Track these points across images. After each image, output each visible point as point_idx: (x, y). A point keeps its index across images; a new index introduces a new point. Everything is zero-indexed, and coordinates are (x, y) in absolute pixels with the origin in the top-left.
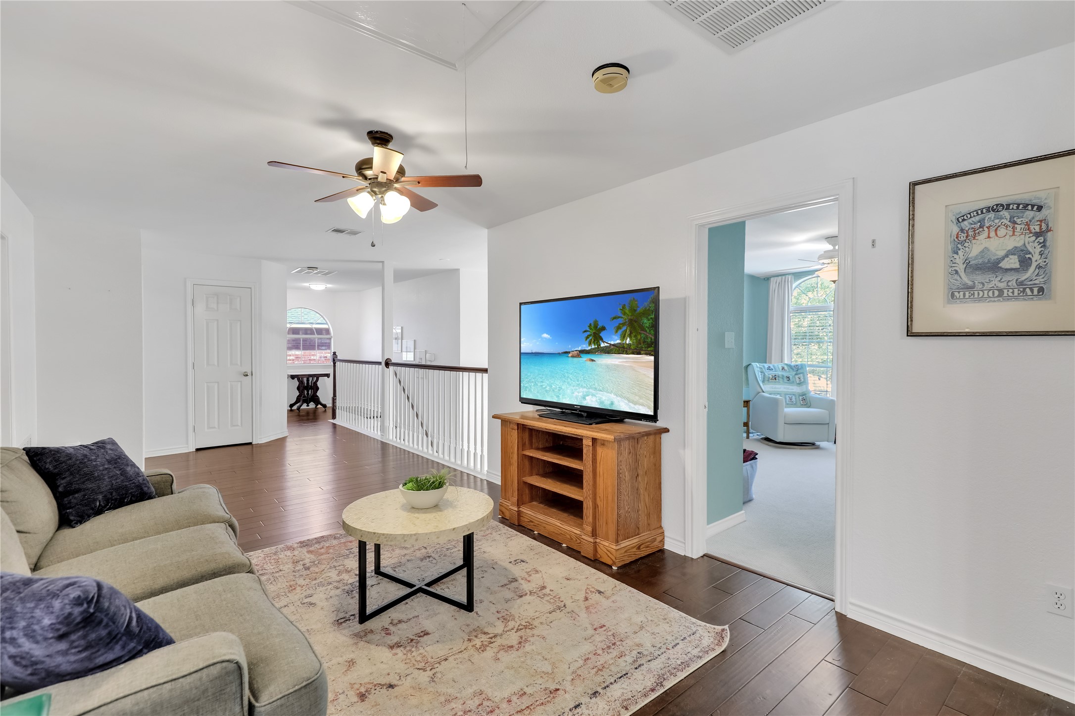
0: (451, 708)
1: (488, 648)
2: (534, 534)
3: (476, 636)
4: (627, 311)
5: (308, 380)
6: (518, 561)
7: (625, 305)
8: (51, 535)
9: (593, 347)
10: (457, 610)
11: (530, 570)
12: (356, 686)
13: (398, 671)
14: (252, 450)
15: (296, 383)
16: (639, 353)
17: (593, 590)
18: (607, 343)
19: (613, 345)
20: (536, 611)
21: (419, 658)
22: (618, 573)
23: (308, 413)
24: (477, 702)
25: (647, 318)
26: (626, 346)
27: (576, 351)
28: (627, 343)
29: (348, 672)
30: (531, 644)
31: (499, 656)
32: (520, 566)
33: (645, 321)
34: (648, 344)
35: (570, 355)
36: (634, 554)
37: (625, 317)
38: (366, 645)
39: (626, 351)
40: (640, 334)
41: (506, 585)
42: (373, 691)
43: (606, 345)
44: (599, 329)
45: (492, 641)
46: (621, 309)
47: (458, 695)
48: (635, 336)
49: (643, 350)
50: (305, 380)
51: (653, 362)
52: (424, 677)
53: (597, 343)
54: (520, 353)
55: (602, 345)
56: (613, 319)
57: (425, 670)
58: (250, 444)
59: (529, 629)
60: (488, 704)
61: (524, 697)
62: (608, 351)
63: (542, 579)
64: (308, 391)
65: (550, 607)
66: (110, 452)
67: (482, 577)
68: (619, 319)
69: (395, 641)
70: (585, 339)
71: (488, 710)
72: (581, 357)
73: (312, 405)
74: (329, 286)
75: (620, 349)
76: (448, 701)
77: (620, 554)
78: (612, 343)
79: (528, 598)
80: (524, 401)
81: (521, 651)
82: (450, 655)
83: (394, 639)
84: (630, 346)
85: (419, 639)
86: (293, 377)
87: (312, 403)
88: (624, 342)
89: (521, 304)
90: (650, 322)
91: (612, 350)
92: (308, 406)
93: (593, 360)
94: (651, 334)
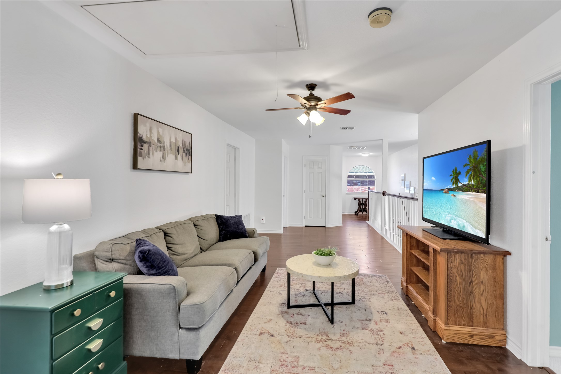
0: (281, 356)
1: (321, 343)
2: (412, 303)
3: (322, 335)
4: (472, 160)
5: (362, 201)
6: (383, 312)
7: (471, 155)
8: (214, 243)
9: (455, 186)
10: (327, 321)
11: (384, 319)
12: (263, 329)
13: (280, 332)
14: (326, 230)
15: (357, 201)
16: (478, 192)
17: (410, 346)
18: (462, 184)
19: (465, 185)
20: (363, 339)
21: (292, 331)
22: (443, 346)
23: (362, 217)
24: (292, 360)
25: (483, 164)
26: (471, 186)
27: (447, 189)
28: (472, 184)
29: (266, 323)
30: (342, 352)
31: (322, 348)
32: (382, 315)
33: (482, 167)
34: (483, 185)
35: (444, 192)
36: (465, 339)
37: (471, 164)
38: (281, 317)
39: (472, 190)
40: (479, 177)
41: (362, 320)
42: (266, 334)
43: (461, 185)
44: (458, 173)
45: (326, 340)
46: (469, 159)
47: (289, 353)
48: (476, 179)
49: (480, 189)
50: (361, 200)
51: (486, 199)
52: (286, 339)
53: (457, 183)
54: (423, 189)
55: (460, 185)
56: (465, 166)
57: (289, 337)
58: (325, 227)
59: (349, 345)
60: (295, 364)
61: (312, 371)
62: (462, 189)
63: (386, 326)
64: (362, 206)
65: (373, 341)
66: (236, 219)
67: (355, 312)
68: (468, 166)
69: (291, 321)
70: (451, 181)
71: (293, 366)
72: (449, 193)
73: (365, 213)
74: (371, 154)
75: (468, 188)
76: (283, 353)
77: (448, 334)
78: (464, 183)
79: (367, 331)
80: (425, 220)
81: (334, 352)
82: (304, 336)
83: (292, 320)
84: (474, 186)
85: (300, 324)
86: (355, 199)
87: (364, 212)
88: (470, 183)
89: (424, 158)
90: (484, 167)
91: (464, 189)
92: (362, 213)
93: (455, 196)
94: (485, 177)
